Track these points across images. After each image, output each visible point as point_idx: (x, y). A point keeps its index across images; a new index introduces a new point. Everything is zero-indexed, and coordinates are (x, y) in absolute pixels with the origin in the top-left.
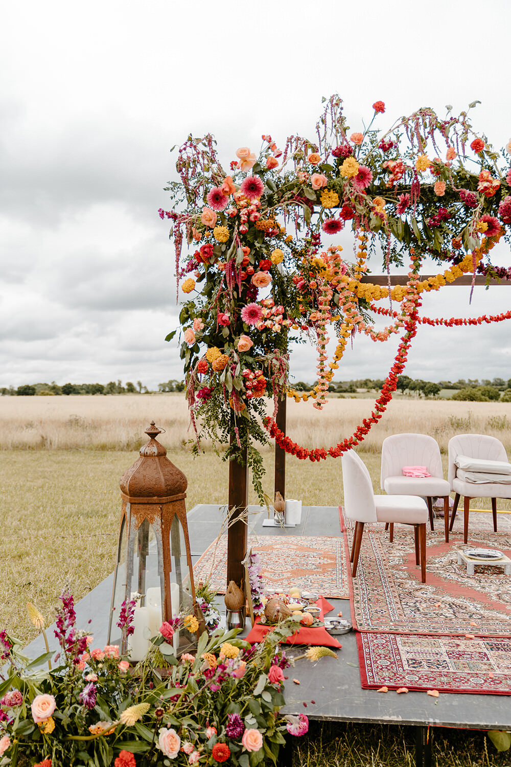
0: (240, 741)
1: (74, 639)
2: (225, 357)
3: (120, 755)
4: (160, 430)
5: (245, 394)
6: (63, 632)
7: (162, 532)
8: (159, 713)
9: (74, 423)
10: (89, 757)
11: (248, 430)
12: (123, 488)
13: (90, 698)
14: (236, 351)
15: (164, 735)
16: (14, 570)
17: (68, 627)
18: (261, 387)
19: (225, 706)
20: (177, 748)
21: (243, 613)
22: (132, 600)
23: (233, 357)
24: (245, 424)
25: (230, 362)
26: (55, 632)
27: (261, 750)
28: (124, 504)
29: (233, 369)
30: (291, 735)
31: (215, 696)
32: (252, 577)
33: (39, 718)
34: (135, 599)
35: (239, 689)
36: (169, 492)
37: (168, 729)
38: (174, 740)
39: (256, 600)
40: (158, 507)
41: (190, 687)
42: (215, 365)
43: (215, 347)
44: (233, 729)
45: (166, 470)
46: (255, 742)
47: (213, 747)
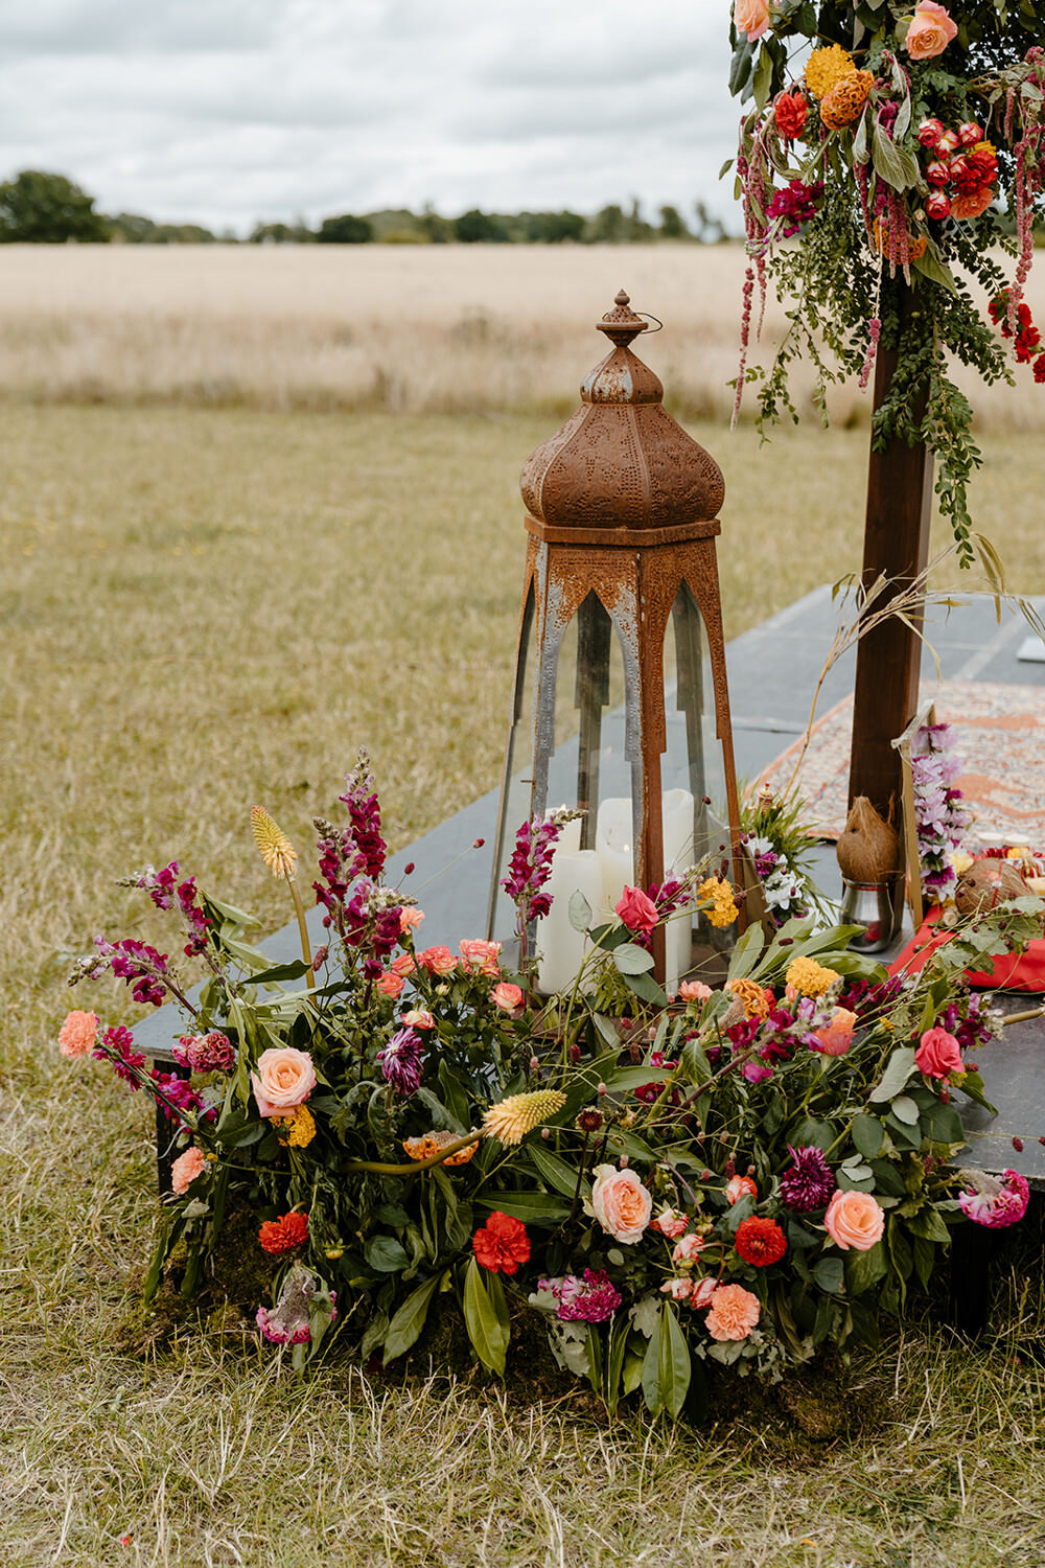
0: (821, 1221)
1: (364, 910)
2: (860, 77)
3: (489, 1222)
4: (645, 319)
5: (923, 202)
6: (340, 890)
7: (641, 634)
8: (591, 1122)
9: (476, 332)
10: (408, 1221)
11: (936, 328)
12: (528, 497)
13: (403, 1066)
14: (903, 58)
15: (606, 1182)
16: (266, 747)
17: (352, 874)
18: (978, 181)
19: (788, 1127)
20: (642, 1219)
21: (891, 892)
22: (547, 821)
23: (890, 78)
24: (929, 309)
25: (875, 94)
26: (317, 886)
27: (880, 1251)
28: (533, 546)
29: (888, 118)
30: (972, 1221)
31: (762, 1099)
32: (925, 791)
33: (271, 1105)
34: (557, 820)
35: (836, 1087)
36: (664, 512)
37: (619, 1169)
38: (636, 1196)
39: (932, 858)
40: (628, 556)
41: (688, 1066)
42: (827, 107)
43: (837, 46)
44: (801, 1187)
45: (658, 445)
46: (861, 1226)
47: (740, 1226)
